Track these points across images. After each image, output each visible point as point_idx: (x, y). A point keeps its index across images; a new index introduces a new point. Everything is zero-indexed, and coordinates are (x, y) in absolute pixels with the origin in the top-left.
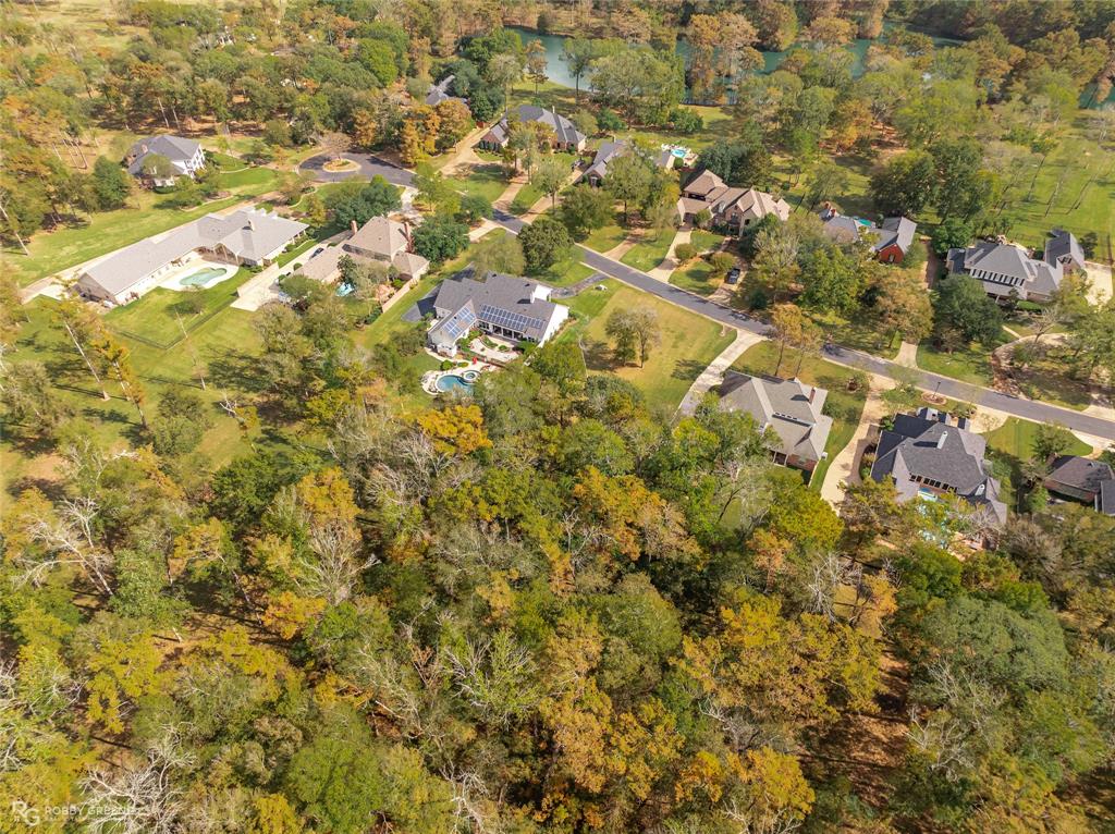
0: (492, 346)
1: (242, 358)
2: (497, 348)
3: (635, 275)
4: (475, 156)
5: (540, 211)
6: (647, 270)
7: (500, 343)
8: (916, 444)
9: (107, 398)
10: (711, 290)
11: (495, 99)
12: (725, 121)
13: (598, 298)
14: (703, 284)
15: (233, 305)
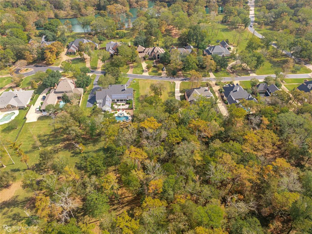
0: (120, 105)
1: (45, 136)
2: (121, 105)
3: (140, 76)
4: (68, 57)
5: (101, 67)
6: (142, 74)
7: (121, 104)
8: (233, 92)
9: (5, 167)
10: (160, 74)
11: (64, 39)
12: (128, 32)
13: (136, 84)
14: (157, 73)
15: (27, 122)
